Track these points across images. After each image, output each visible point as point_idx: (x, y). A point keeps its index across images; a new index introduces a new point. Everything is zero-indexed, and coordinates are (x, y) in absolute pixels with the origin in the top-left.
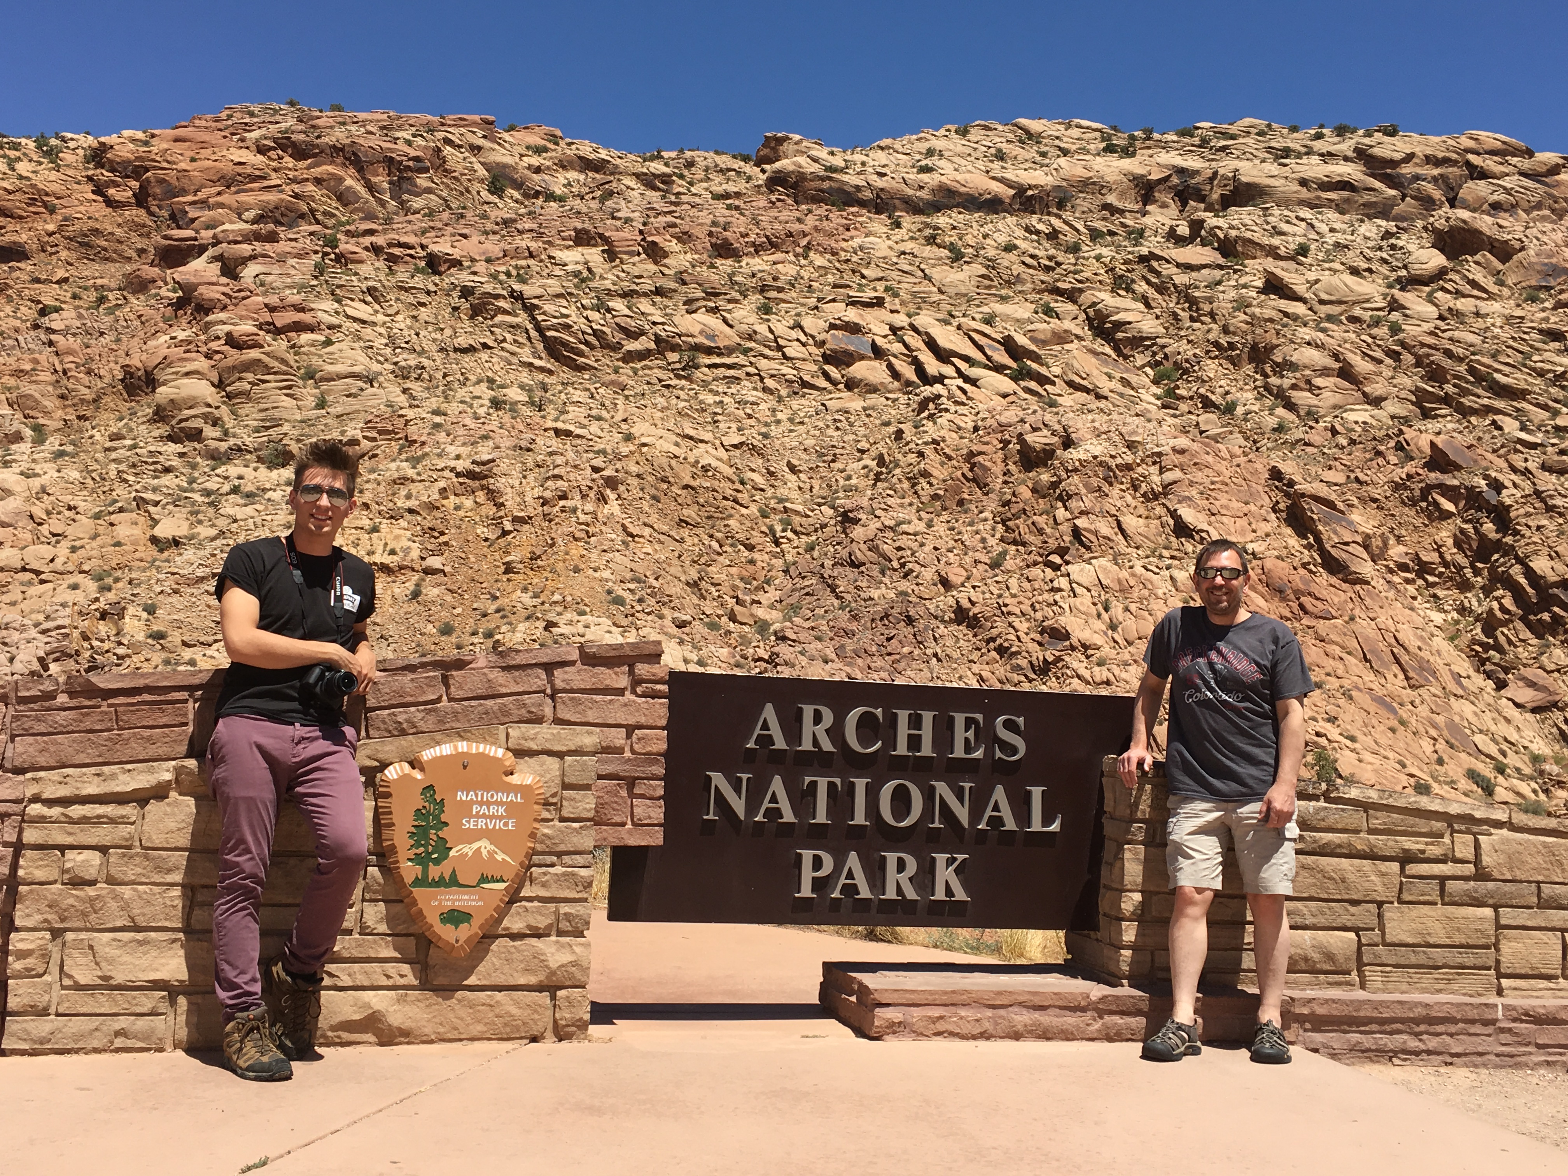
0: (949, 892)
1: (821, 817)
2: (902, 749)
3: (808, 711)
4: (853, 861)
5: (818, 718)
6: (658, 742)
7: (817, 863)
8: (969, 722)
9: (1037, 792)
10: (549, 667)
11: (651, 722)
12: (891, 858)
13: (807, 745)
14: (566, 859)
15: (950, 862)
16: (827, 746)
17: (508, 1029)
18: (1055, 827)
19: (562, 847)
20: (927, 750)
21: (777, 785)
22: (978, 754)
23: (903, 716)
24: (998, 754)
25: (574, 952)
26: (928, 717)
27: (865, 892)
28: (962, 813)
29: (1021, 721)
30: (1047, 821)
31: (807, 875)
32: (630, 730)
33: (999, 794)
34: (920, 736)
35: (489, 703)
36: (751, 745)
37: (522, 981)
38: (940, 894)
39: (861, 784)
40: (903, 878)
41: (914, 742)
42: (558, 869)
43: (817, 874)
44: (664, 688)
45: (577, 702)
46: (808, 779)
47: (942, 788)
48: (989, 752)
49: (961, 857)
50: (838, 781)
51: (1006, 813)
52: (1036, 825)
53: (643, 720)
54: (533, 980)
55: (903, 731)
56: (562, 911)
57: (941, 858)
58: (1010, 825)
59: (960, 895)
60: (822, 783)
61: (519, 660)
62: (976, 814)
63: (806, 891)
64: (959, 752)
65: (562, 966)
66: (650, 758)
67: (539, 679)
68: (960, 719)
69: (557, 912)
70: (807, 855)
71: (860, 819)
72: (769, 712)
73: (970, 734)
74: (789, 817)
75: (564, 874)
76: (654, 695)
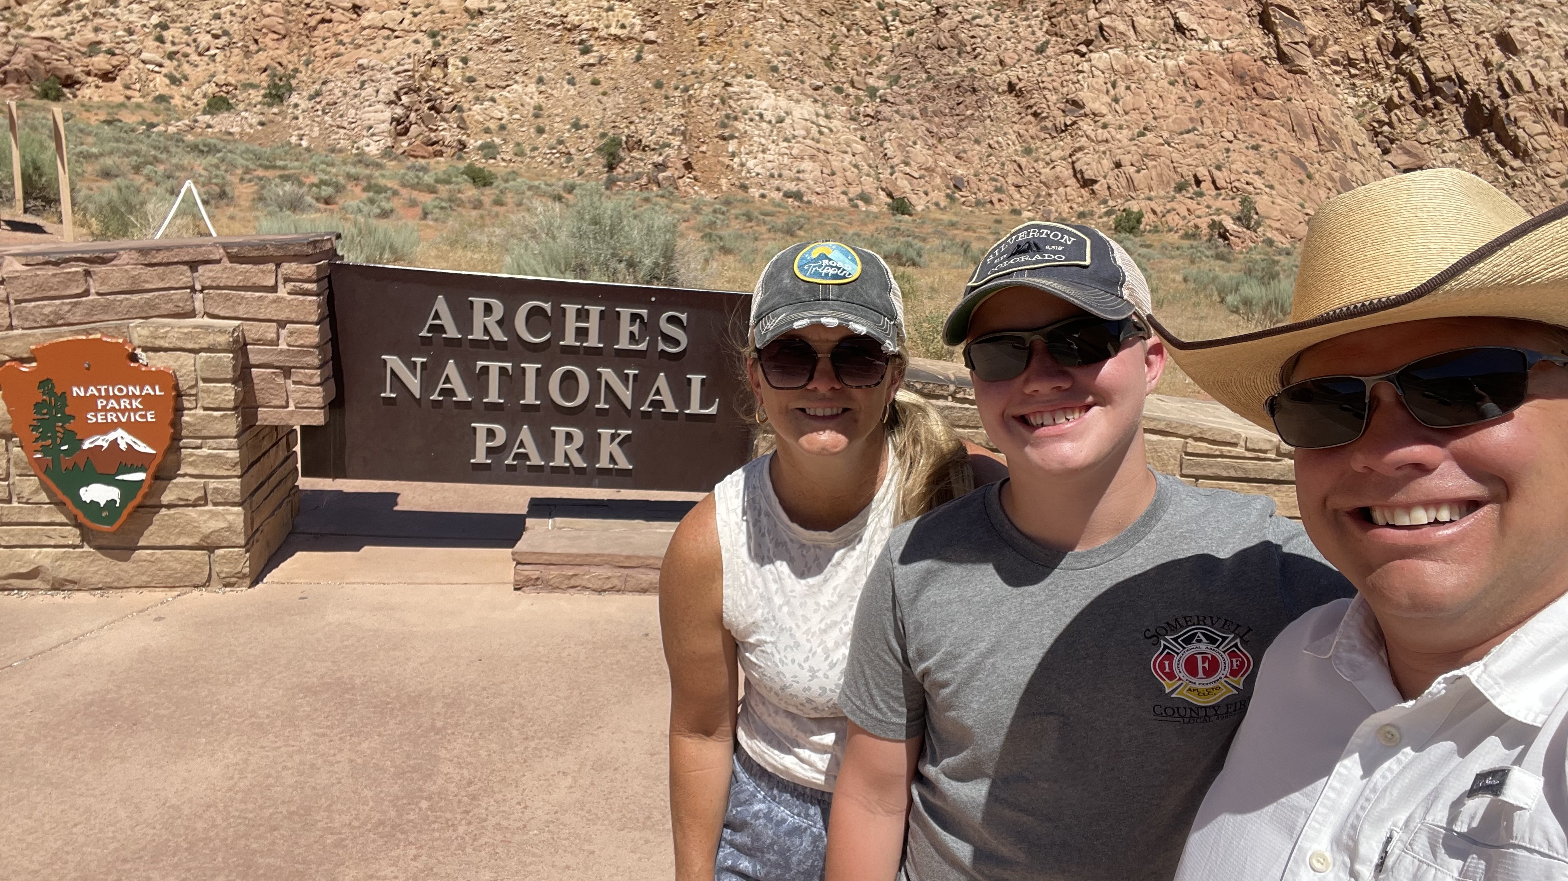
0: (612, 459)
1: (493, 396)
2: (569, 340)
3: (479, 302)
4: (525, 434)
5: (488, 309)
6: (312, 334)
7: (491, 434)
8: (634, 317)
9: (696, 379)
10: (194, 265)
11: (301, 318)
12: (560, 431)
13: (478, 334)
14: (210, 442)
15: (613, 437)
16: (499, 335)
17: (171, 580)
18: (712, 410)
19: (205, 433)
20: (593, 341)
21: (451, 368)
22: (642, 346)
23: (571, 309)
24: (661, 346)
25: (226, 520)
26: (595, 311)
27: (536, 460)
28: (626, 395)
29: (684, 317)
30: (704, 404)
31: (482, 444)
32: (282, 324)
33: (661, 381)
34: (586, 329)
35: (136, 297)
36: (424, 333)
37: (180, 542)
38: (604, 463)
39: (531, 368)
40: (571, 449)
41: (582, 333)
42: (205, 451)
43: (489, 444)
44: (312, 287)
45: (227, 298)
46: (480, 364)
47: (607, 374)
48: (653, 344)
49: (624, 432)
50: (508, 365)
51: (667, 397)
52: (695, 408)
53: (293, 316)
54: (189, 542)
55: (571, 324)
56: (211, 486)
57: (606, 433)
58: (670, 407)
59: (624, 463)
60: (494, 366)
61: (159, 257)
62: (639, 396)
63: (480, 457)
64: (624, 343)
65: (215, 531)
66: (303, 351)
67: (184, 276)
68: (625, 312)
69: (205, 488)
70: (481, 427)
71: (530, 398)
72: (441, 304)
73: (635, 329)
74: (462, 395)
75: (209, 456)
76: (306, 293)
